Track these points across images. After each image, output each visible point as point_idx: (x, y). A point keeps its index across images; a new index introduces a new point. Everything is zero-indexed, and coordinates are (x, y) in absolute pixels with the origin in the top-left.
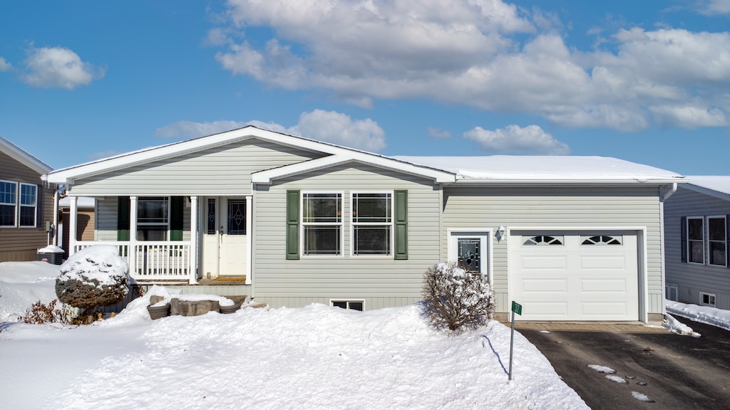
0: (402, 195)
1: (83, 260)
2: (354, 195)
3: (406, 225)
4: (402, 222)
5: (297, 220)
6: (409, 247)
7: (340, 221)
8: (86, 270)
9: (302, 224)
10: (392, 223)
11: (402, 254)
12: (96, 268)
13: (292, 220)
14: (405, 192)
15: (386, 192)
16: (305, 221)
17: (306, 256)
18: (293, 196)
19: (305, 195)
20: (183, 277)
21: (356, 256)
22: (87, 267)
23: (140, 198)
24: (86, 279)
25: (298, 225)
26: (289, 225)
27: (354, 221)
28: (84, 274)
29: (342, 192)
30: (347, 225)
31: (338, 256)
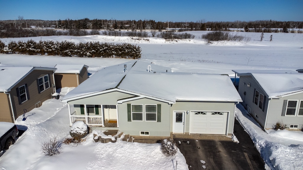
0: (159, 106)
1: (76, 128)
2: (146, 105)
3: (160, 114)
4: (159, 112)
5: (130, 111)
6: (161, 119)
7: (142, 112)
8: (77, 130)
9: (132, 113)
10: (157, 113)
11: (159, 120)
12: (80, 129)
13: (129, 111)
14: (160, 105)
15: (155, 105)
16: (132, 112)
17: (133, 121)
18: (129, 105)
19: (132, 105)
20: (100, 125)
21: (147, 121)
22: (77, 129)
23: (86, 105)
24: (77, 133)
25: (131, 113)
26: (128, 113)
27: (146, 112)
28: (77, 132)
29: (143, 105)
30: (144, 113)
31: (142, 121)
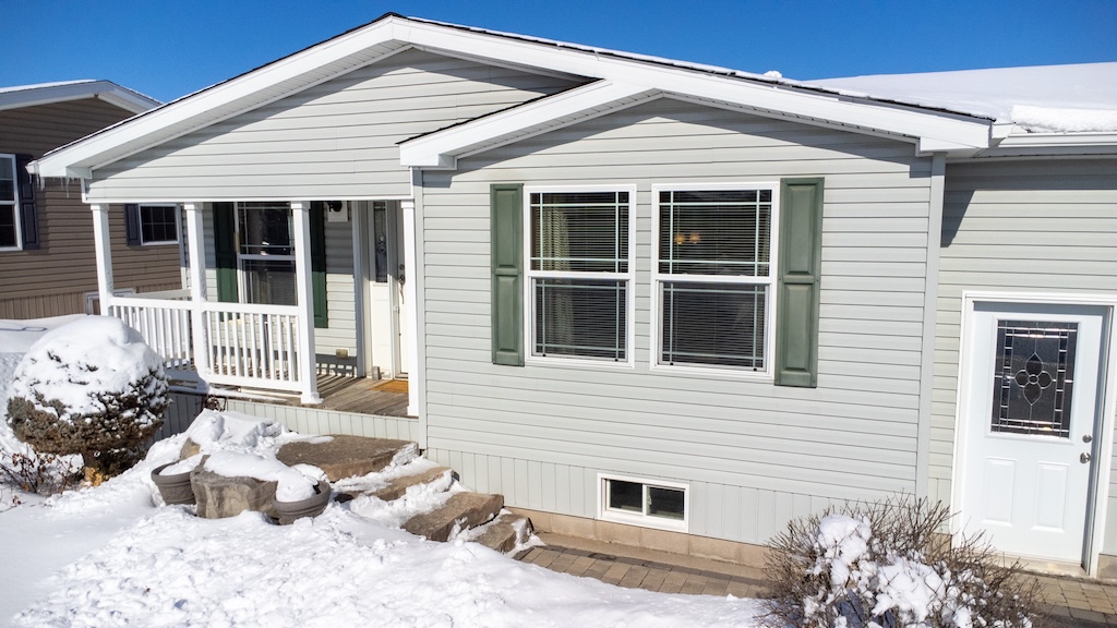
0: (806, 193)
2: (664, 196)
3: (813, 286)
4: (803, 277)
5: (516, 263)
6: (822, 352)
7: (624, 268)
9: (528, 273)
10: (772, 279)
11: (798, 368)
13: (504, 264)
14: (816, 185)
15: (757, 185)
16: (535, 266)
17: (540, 359)
19: (535, 198)
20: (290, 385)
21: (666, 368)
25: (518, 277)
26: (496, 276)
27: (663, 269)
29: (630, 187)
30: (645, 281)
31: (620, 365)
